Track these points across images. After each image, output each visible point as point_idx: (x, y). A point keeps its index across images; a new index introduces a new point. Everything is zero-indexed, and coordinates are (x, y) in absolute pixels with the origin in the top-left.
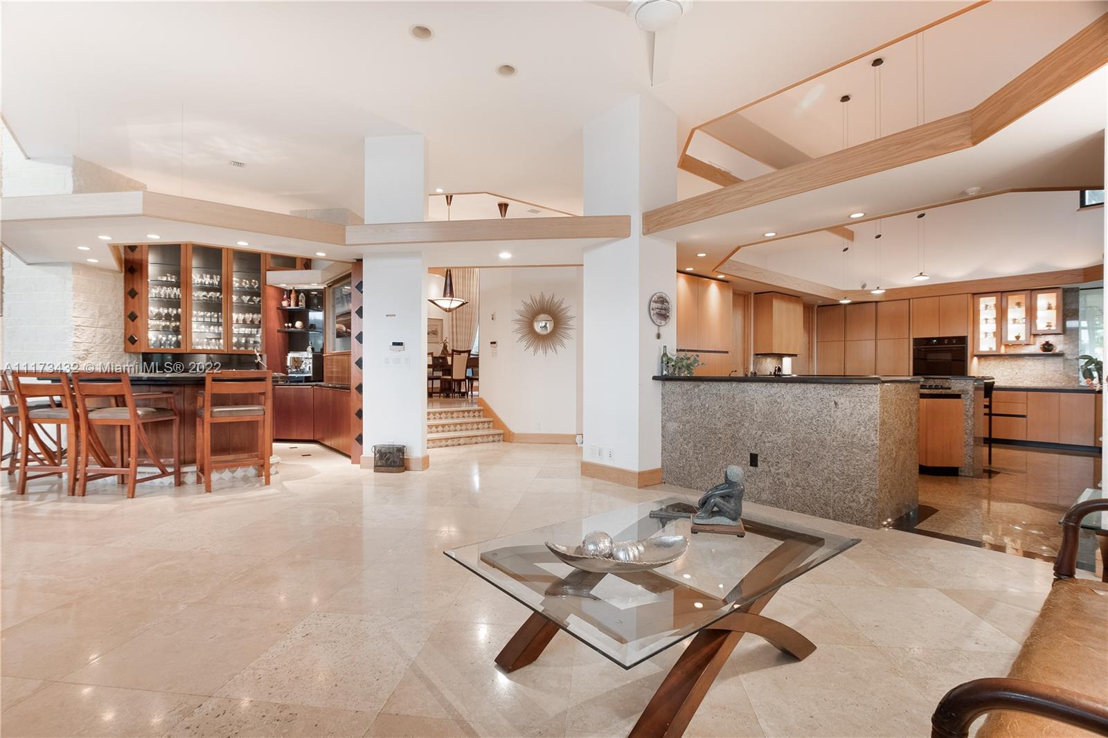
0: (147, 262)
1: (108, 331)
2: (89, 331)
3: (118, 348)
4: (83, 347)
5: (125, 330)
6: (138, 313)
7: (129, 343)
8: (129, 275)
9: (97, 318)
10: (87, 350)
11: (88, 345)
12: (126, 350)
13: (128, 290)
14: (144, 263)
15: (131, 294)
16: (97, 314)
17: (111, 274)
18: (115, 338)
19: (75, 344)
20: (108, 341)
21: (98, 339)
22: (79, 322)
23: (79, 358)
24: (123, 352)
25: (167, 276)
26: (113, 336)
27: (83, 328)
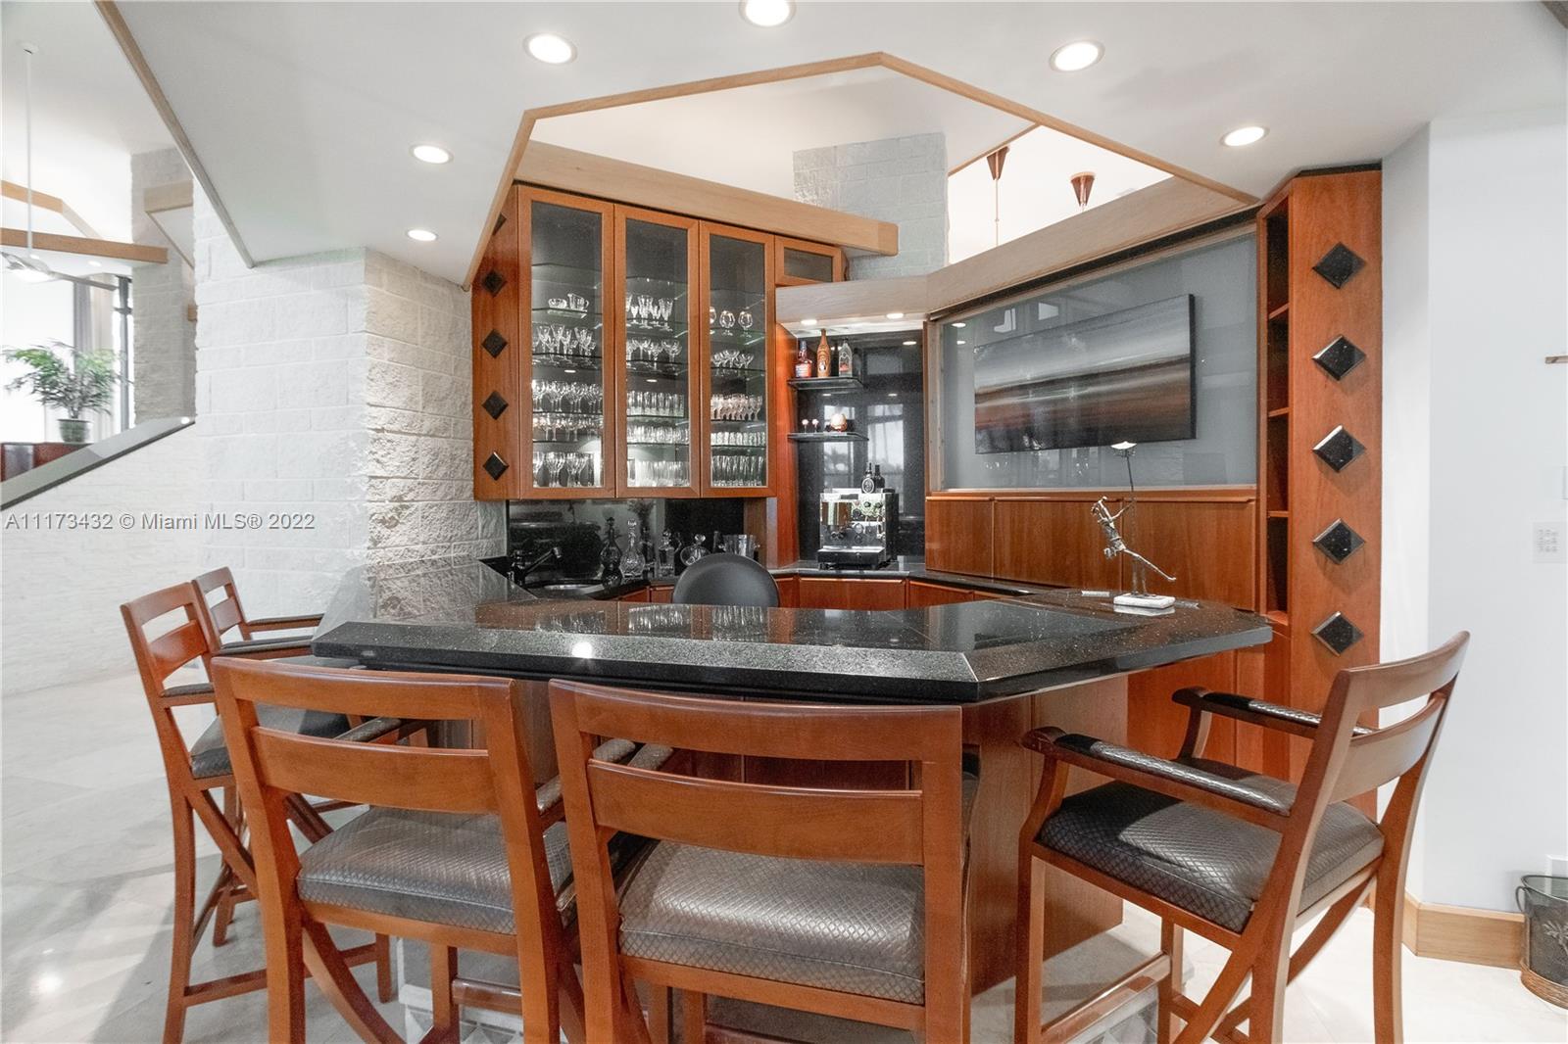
0: (529, 261)
1: (440, 443)
2: (405, 443)
3: (461, 490)
4: (390, 490)
5: (476, 440)
6: (507, 397)
7: (485, 475)
8: (485, 295)
9: (420, 408)
10: (400, 499)
11: (401, 483)
12: (477, 494)
13: (483, 337)
14: (522, 264)
15: (491, 345)
16: (420, 398)
17: (446, 291)
18: (457, 462)
19: (373, 481)
20: (443, 470)
21: (420, 469)
22: (382, 418)
23: (383, 521)
24: (472, 500)
25: (567, 299)
26: (453, 458)
27: (390, 436)
